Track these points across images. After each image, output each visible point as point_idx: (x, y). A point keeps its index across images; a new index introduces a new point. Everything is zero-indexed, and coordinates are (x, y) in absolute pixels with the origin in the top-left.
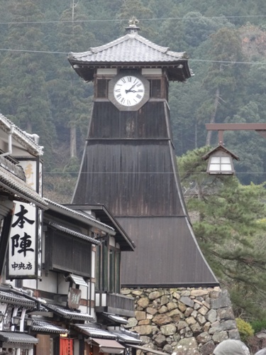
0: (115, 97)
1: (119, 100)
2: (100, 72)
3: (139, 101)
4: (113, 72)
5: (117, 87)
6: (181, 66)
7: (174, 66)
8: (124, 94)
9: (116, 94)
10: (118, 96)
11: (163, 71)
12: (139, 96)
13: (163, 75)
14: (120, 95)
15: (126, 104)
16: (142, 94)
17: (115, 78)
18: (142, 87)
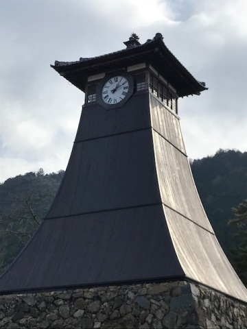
0: (103, 98)
2: (91, 79)
3: (123, 97)
4: (102, 76)
8: (111, 95)
9: (104, 96)
11: (147, 65)
12: (123, 93)
13: (147, 68)
14: (108, 96)
15: (112, 103)
16: (126, 91)
17: (103, 82)
18: (127, 85)
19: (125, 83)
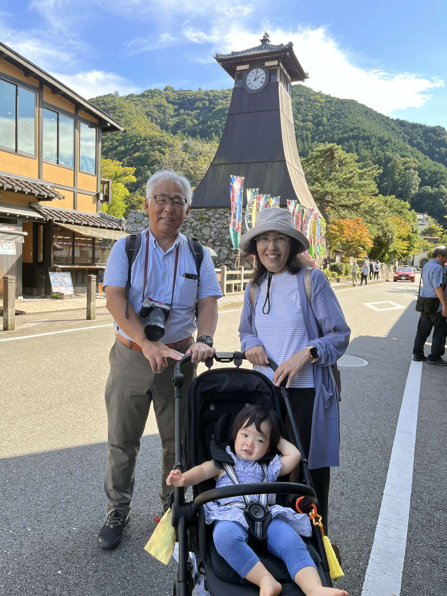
0: (247, 84)
1: (249, 86)
2: (239, 68)
3: (261, 85)
4: (246, 67)
5: (248, 78)
6: (288, 54)
7: (283, 54)
8: (253, 82)
9: (248, 82)
10: (249, 84)
11: (279, 62)
12: (262, 82)
13: (278, 65)
14: (250, 83)
15: (254, 89)
16: (264, 80)
17: (247, 71)
18: (264, 76)
19: (263, 74)
